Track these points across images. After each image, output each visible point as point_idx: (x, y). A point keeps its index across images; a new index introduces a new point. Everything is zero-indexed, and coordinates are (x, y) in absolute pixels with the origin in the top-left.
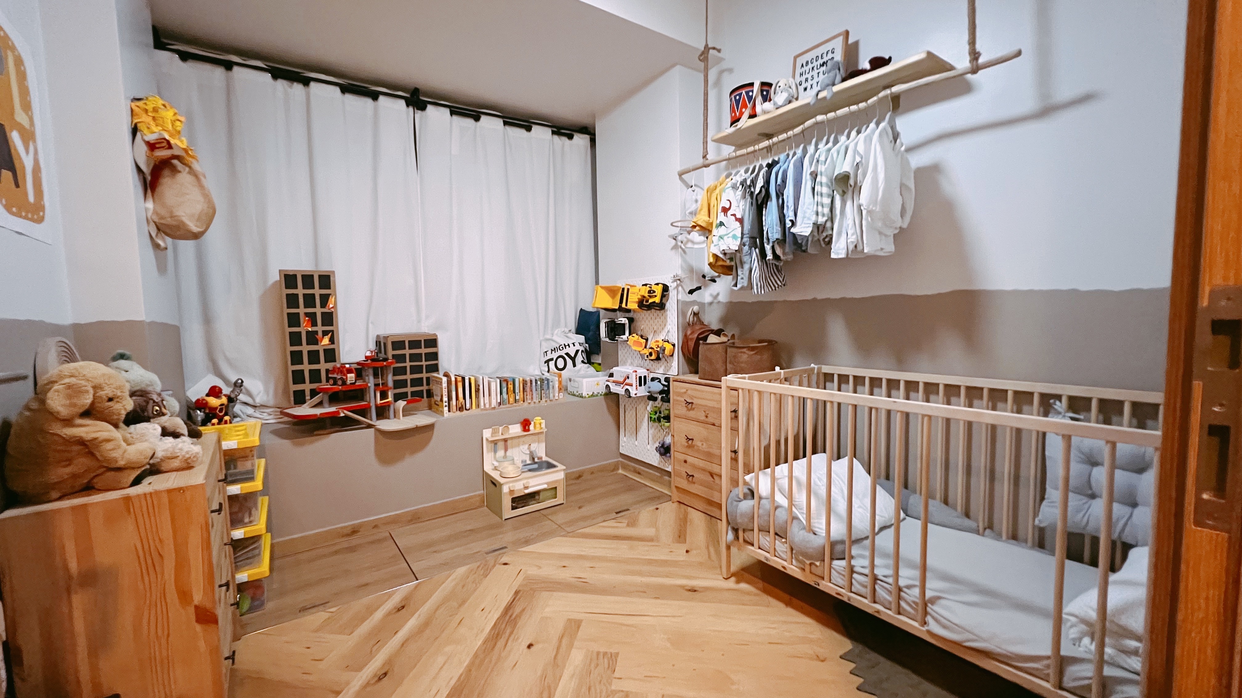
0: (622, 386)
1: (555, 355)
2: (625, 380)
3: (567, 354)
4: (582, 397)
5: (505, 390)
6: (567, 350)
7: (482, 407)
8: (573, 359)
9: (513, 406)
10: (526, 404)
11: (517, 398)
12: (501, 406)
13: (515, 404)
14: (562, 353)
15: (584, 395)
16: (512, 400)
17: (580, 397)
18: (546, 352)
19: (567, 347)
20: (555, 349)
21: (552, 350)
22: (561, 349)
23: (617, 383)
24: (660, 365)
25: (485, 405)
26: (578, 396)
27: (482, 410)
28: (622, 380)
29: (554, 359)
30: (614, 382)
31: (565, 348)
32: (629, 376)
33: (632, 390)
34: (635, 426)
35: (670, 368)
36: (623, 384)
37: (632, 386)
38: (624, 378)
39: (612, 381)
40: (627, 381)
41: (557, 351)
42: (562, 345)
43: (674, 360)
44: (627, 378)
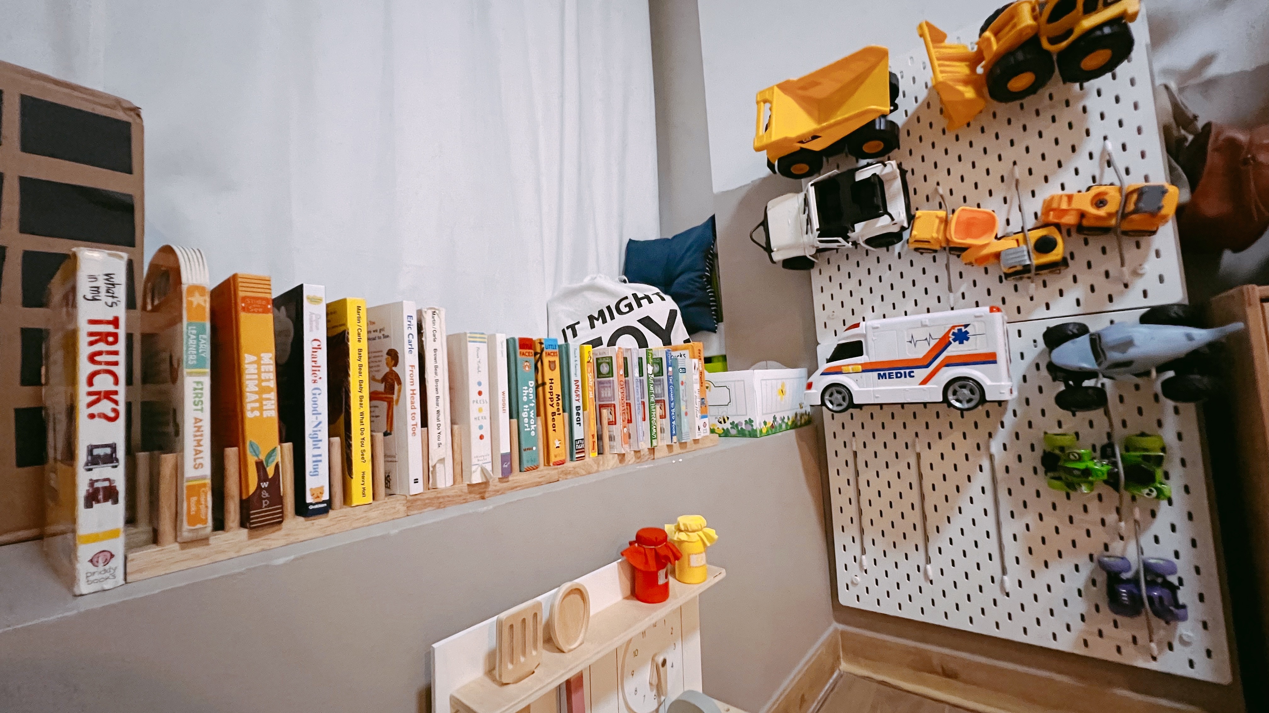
0: (921, 373)
1: (605, 331)
2: (944, 344)
3: (647, 322)
4: (753, 434)
5: (527, 391)
6: (647, 310)
7: (418, 488)
8: (665, 335)
9: (566, 473)
10: (610, 460)
11: (578, 433)
12: (517, 477)
13: (569, 465)
14: (631, 320)
15: (757, 425)
16: (558, 441)
17: (742, 434)
18: (572, 327)
19: (644, 302)
20: (601, 313)
21: (591, 318)
22: (624, 309)
23: (884, 369)
25: (429, 472)
26: (727, 434)
27: (413, 503)
28: (920, 351)
30: (867, 368)
31: (640, 305)
32: (968, 329)
33: (995, 377)
34: (915, 517)
35: (1126, 286)
36: (927, 366)
37: (995, 362)
38: (933, 343)
39: (860, 368)
40: (955, 349)
41: (612, 318)
42: (626, 298)
43: (1153, 254)
44: (955, 340)
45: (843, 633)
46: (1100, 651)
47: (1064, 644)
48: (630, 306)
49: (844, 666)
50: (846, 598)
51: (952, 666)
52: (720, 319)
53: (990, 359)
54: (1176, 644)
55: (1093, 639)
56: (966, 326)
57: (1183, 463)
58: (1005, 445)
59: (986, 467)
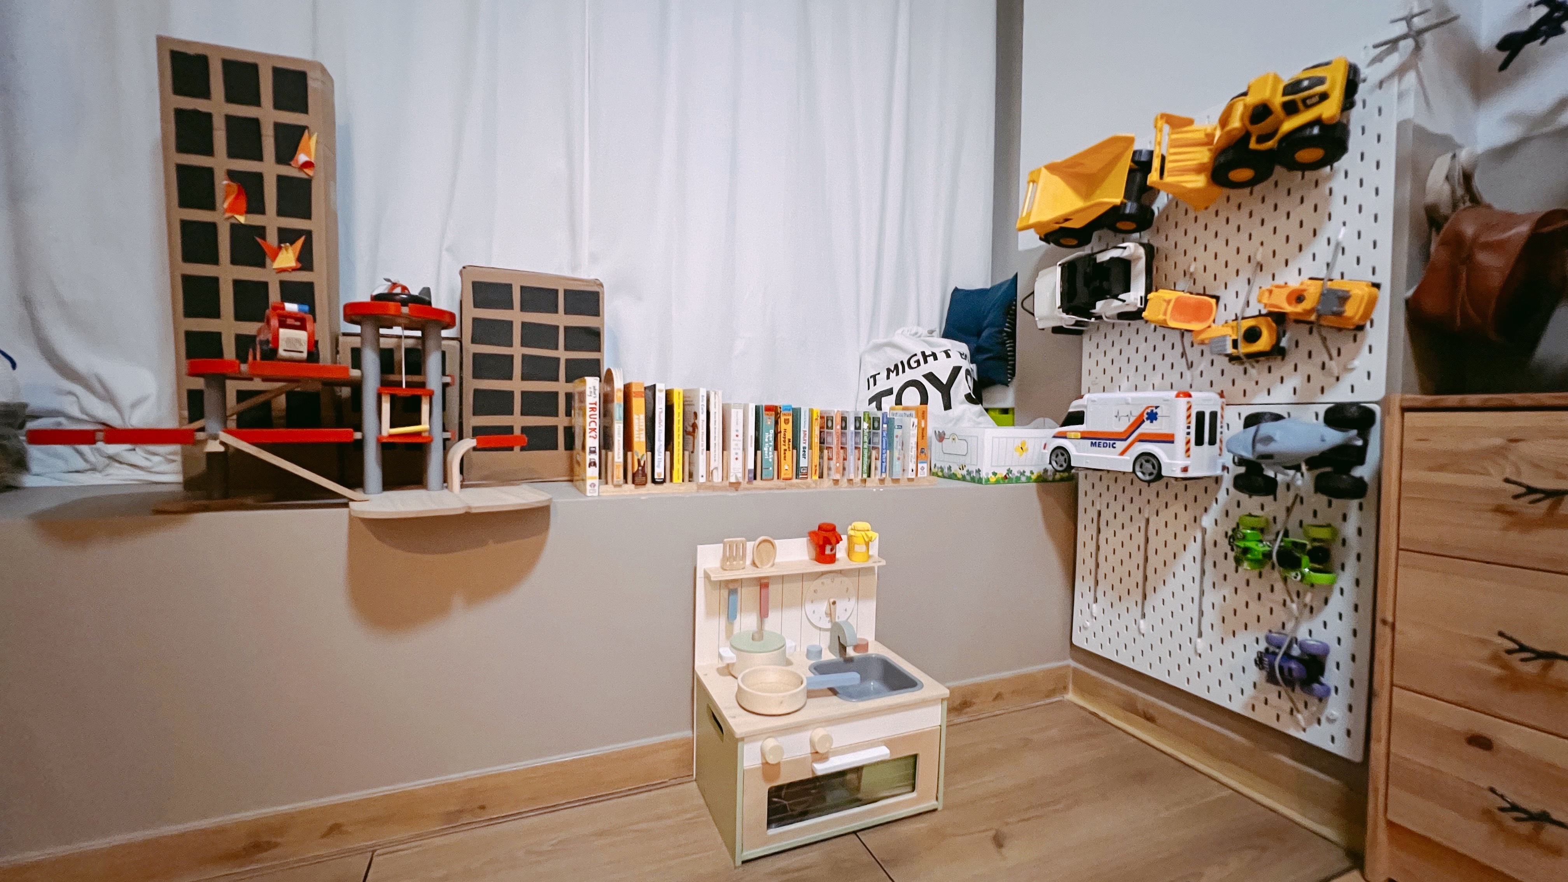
0: (1121, 445)
1: (896, 382)
2: (1139, 422)
3: (931, 377)
4: (980, 481)
5: (768, 436)
6: (931, 366)
7: (702, 480)
8: (945, 389)
9: (792, 486)
10: (827, 483)
11: (803, 463)
12: (758, 482)
13: (795, 481)
14: (917, 374)
15: (983, 475)
16: (787, 467)
17: (973, 480)
18: (874, 377)
19: (930, 359)
20: (896, 366)
21: (889, 370)
22: (914, 365)
23: (1096, 439)
24: (1276, 374)
25: (709, 473)
26: (964, 479)
27: (700, 486)
28: (1121, 427)
29: (895, 392)
30: (1085, 436)
31: (926, 362)
32: (1158, 411)
33: (1172, 456)
34: (1138, 576)
35: (1338, 379)
36: (1125, 440)
37: (1172, 442)
38: (1132, 419)
39: (1079, 436)
40: (1147, 427)
41: (904, 371)
42: (916, 355)
43: (1367, 349)
44: (1147, 419)
45: (1075, 670)
46: (1263, 716)
47: (1237, 706)
48: (918, 362)
49: (1071, 696)
50: (1079, 640)
51: (1151, 711)
53: (1168, 439)
54: (1323, 720)
55: (1260, 706)
56: (1157, 407)
57: (1359, 557)
58: (1216, 521)
59: (1199, 539)
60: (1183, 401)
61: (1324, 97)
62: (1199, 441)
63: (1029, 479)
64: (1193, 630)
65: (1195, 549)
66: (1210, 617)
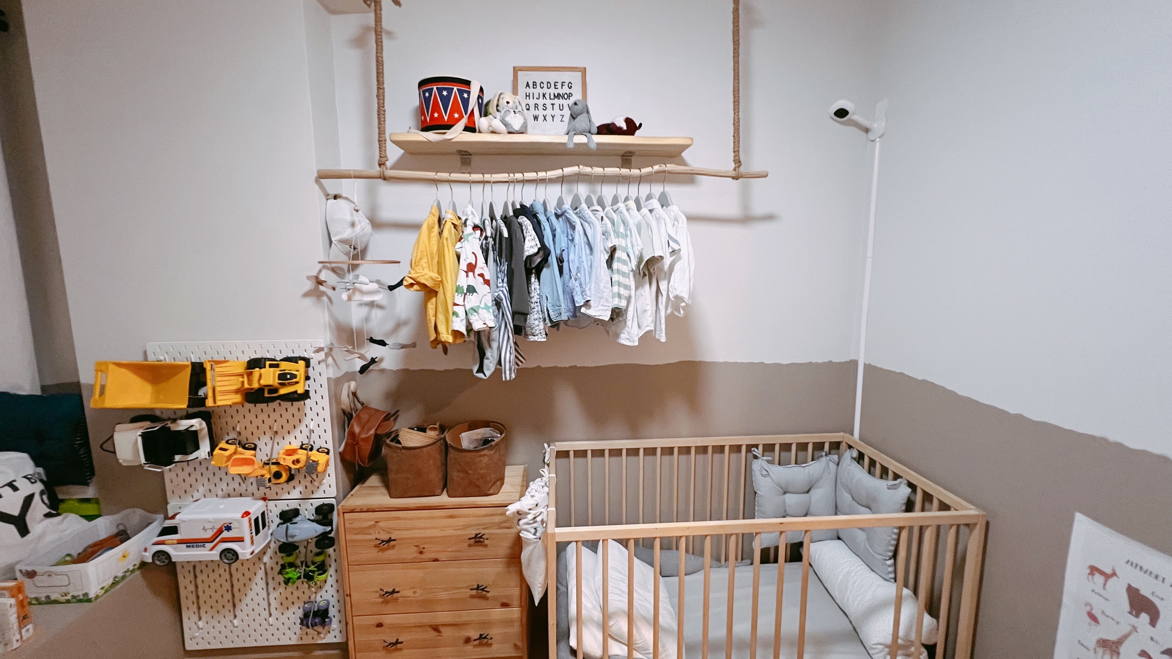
0: (209, 545)
2: (220, 531)
4: (89, 601)
8: (19, 520)
15: (92, 595)
17: (80, 601)
23: (190, 543)
26: (68, 602)
28: (209, 535)
30: (180, 542)
32: (231, 525)
33: (243, 548)
35: (318, 488)
36: (212, 542)
37: (243, 541)
38: (215, 530)
39: (175, 542)
40: (225, 534)
43: (328, 475)
44: (225, 530)
46: (308, 640)
47: (294, 641)
50: (190, 646)
52: (93, 474)
53: (241, 540)
54: (331, 631)
55: (304, 637)
56: (230, 524)
57: (335, 561)
58: (271, 557)
59: (263, 568)
60: (246, 519)
61: (297, 383)
62: (257, 532)
63: (133, 571)
64: (266, 614)
65: (261, 573)
66: (274, 604)
